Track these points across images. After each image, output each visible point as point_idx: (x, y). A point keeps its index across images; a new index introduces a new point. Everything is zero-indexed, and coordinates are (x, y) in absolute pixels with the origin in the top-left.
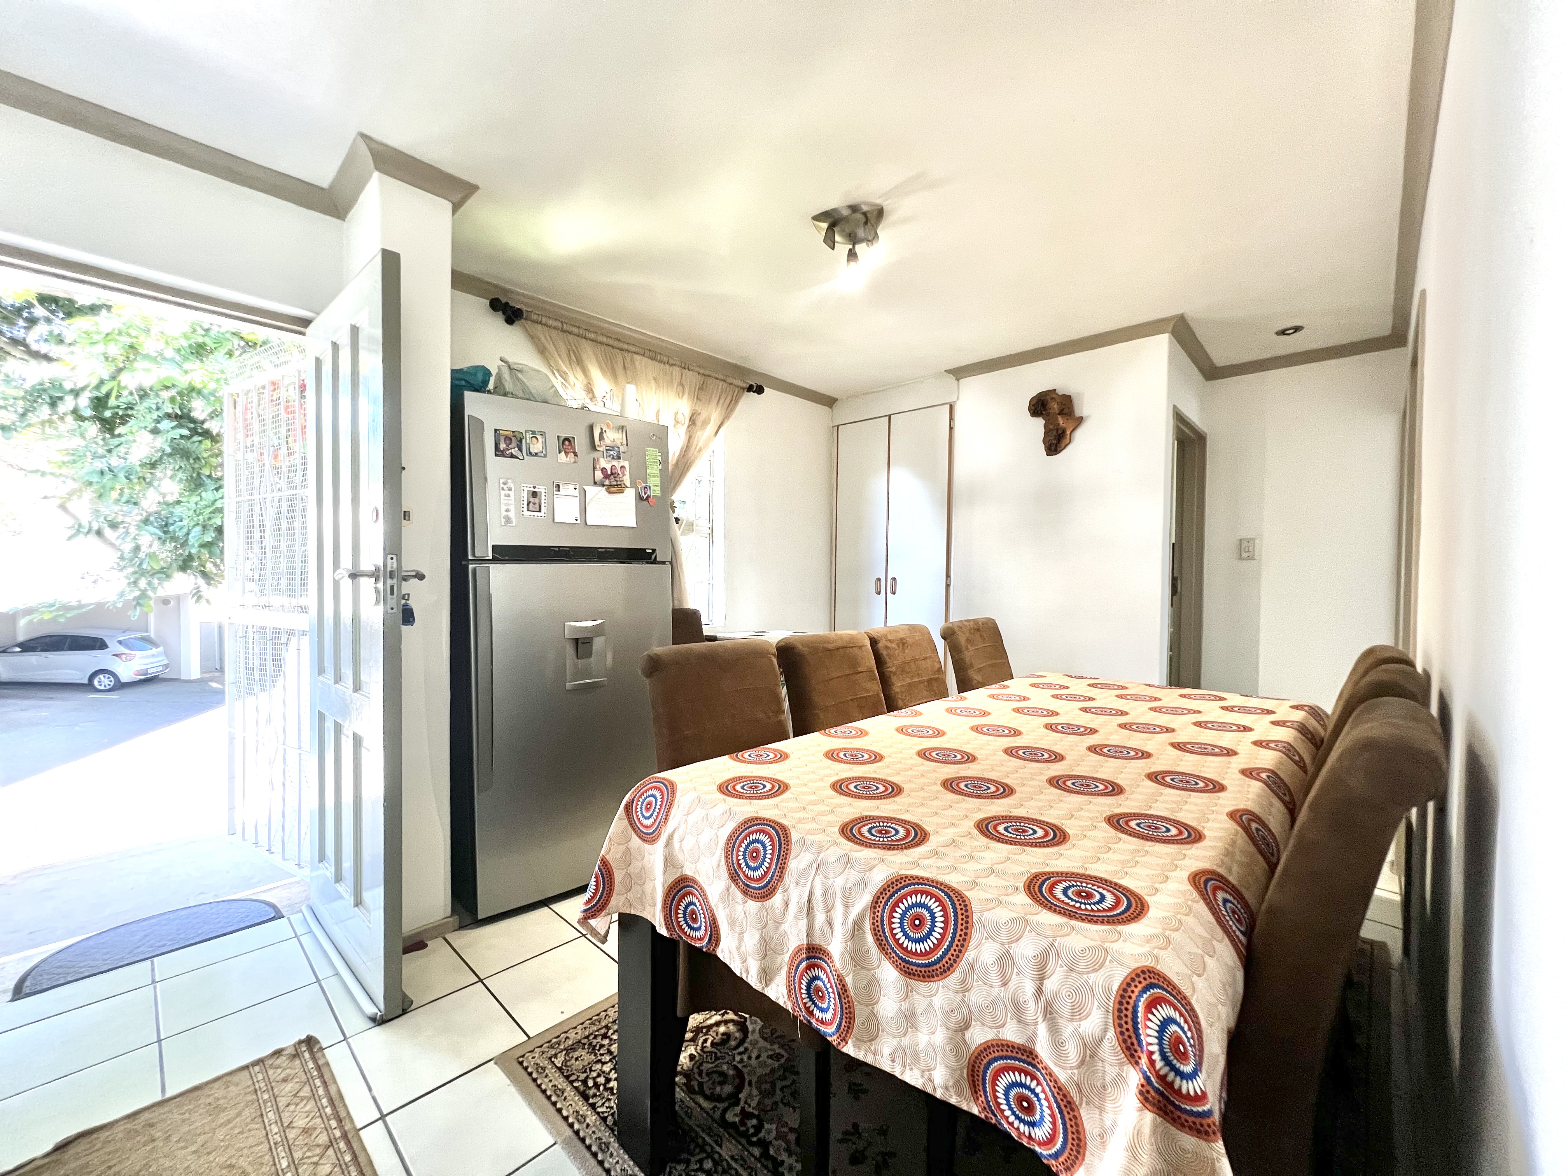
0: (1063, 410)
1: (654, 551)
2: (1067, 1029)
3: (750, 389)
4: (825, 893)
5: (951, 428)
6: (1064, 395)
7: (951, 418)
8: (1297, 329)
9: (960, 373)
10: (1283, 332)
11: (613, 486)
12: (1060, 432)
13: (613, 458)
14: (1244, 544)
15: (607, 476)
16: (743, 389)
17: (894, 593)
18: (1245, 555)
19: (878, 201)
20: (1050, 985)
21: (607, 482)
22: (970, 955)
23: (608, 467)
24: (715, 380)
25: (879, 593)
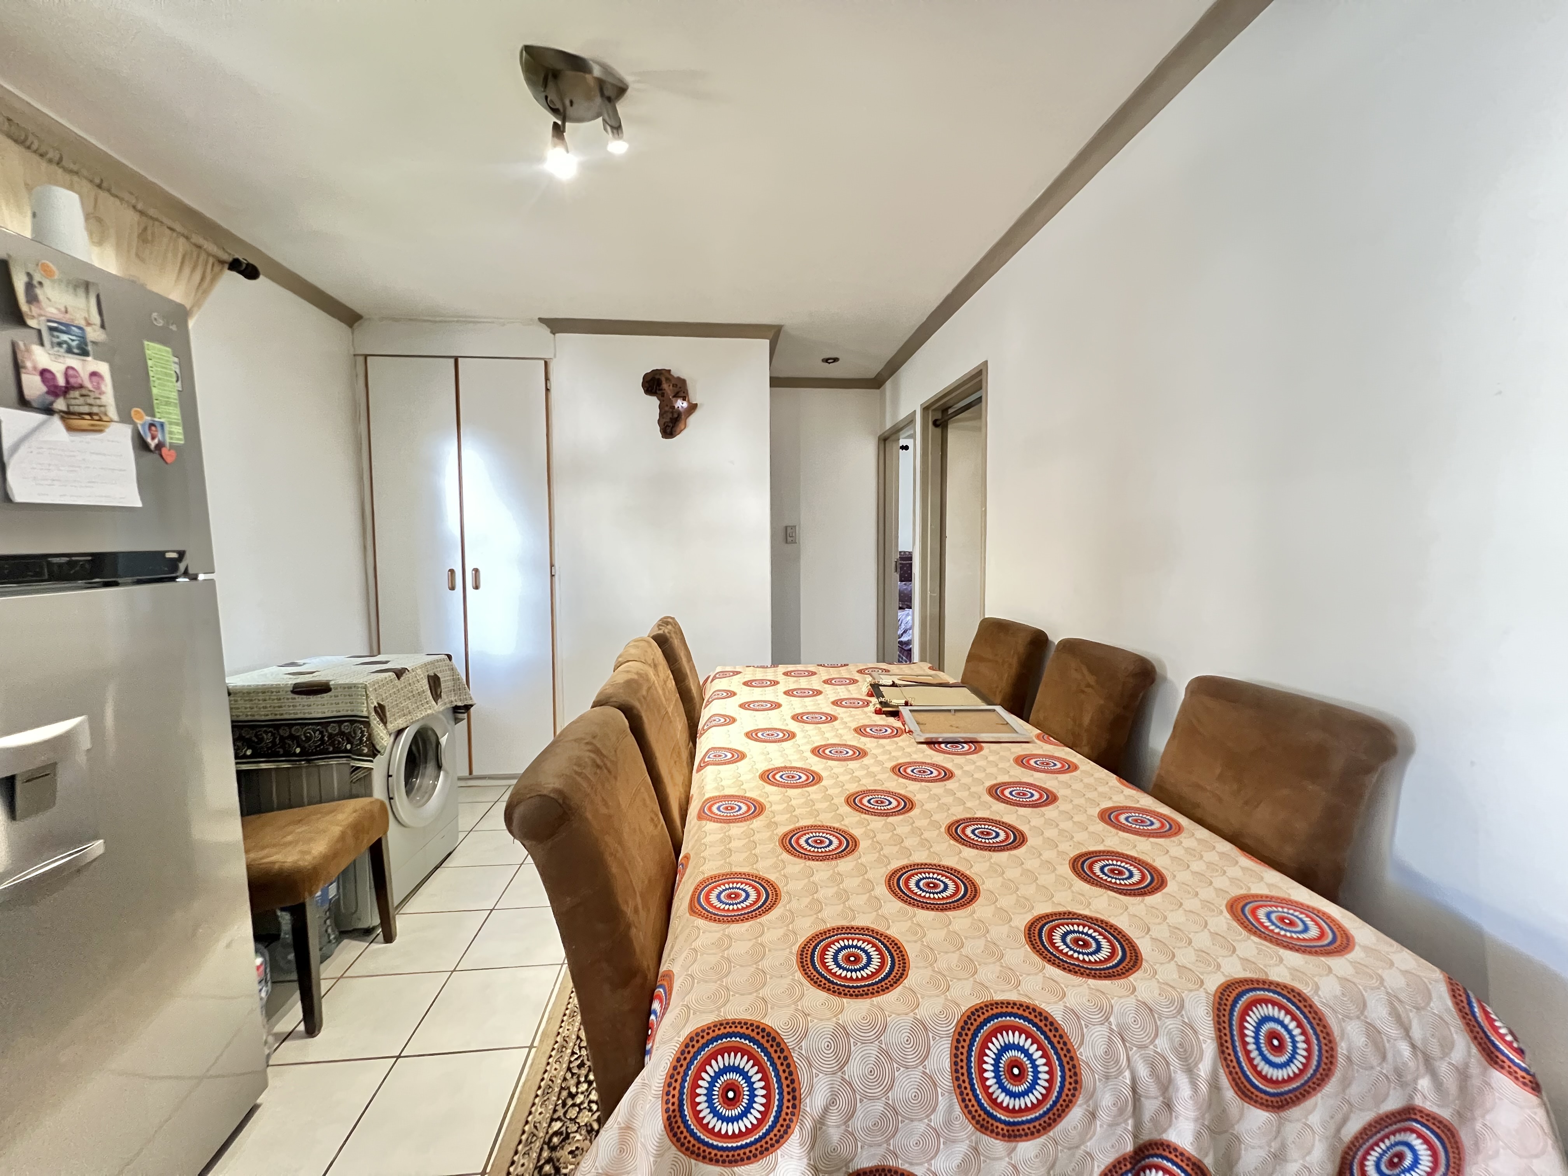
1: (182, 554)
3: (235, 265)
5: (547, 390)
6: (679, 378)
7: (547, 379)
8: (835, 360)
9: (557, 326)
10: (826, 360)
11: (80, 415)
12: (676, 415)
13: (69, 351)
14: (789, 529)
16: (222, 262)
17: (477, 587)
18: (789, 539)
21: (60, 404)
24: (168, 232)
25: (452, 588)
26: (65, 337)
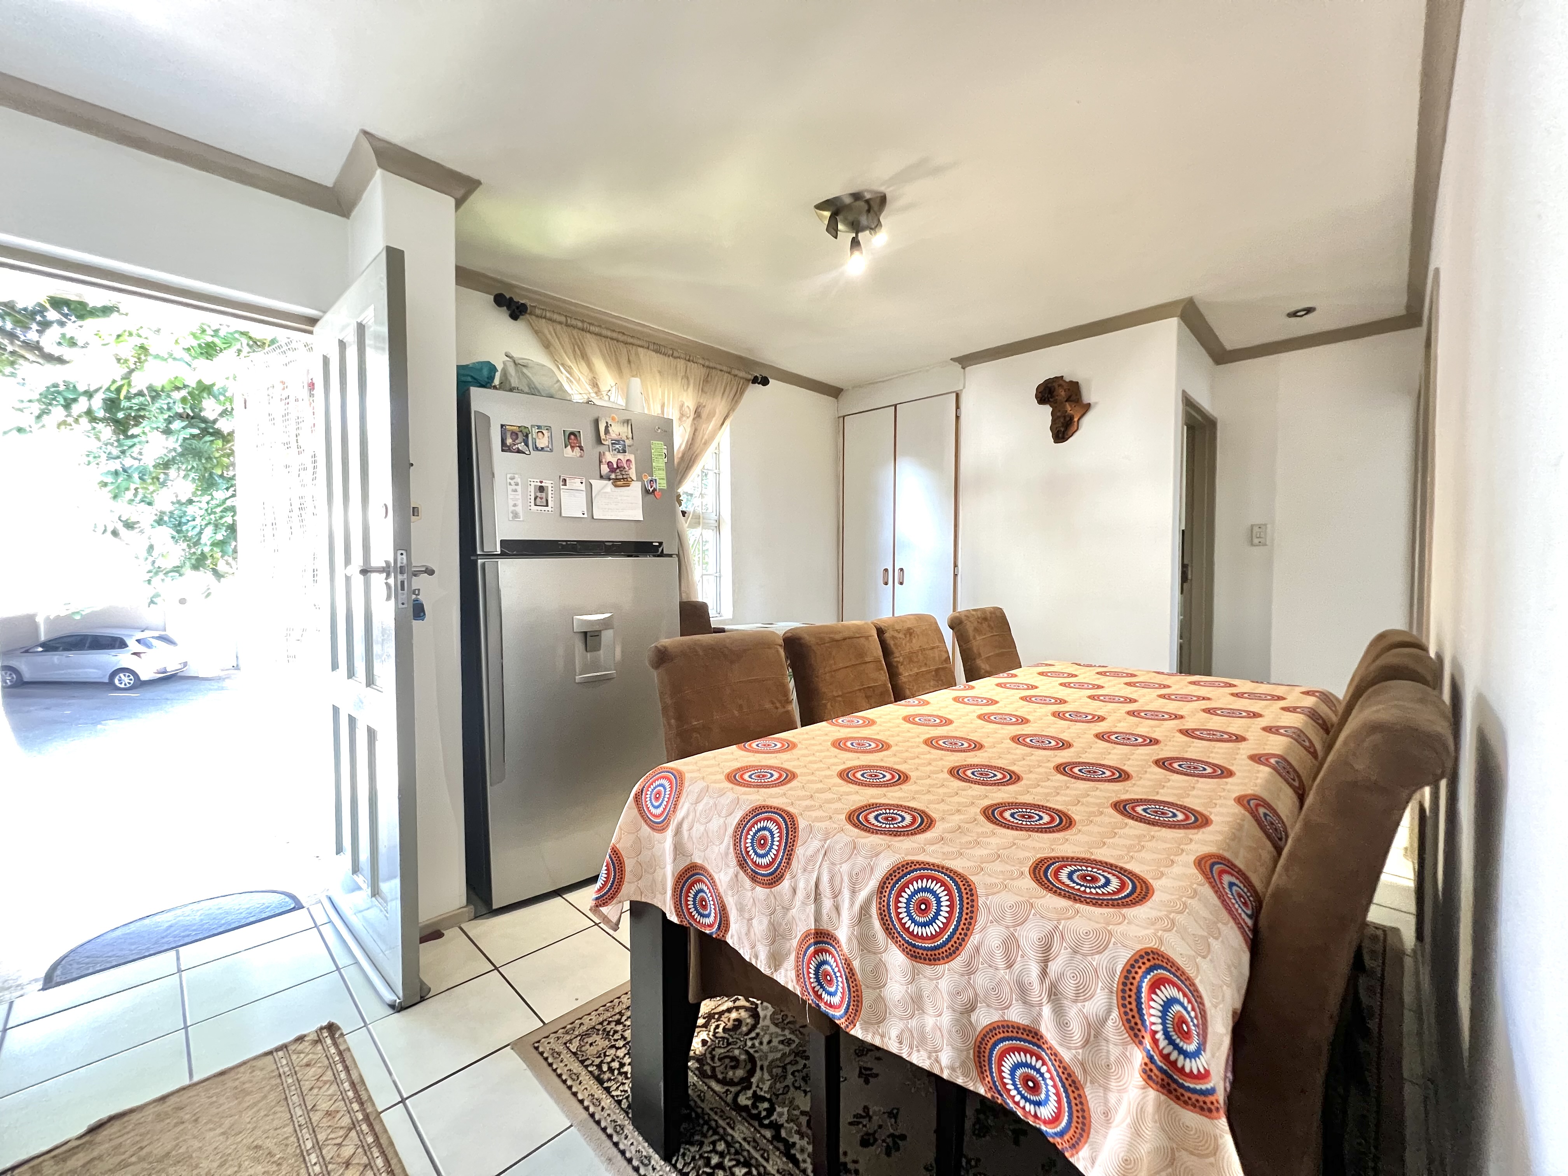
0: (1070, 397)
1: (661, 544)
2: (1073, 1012)
3: (755, 380)
4: (832, 880)
5: (957, 417)
6: (1071, 382)
7: (958, 407)
8: (1309, 311)
9: (966, 361)
10: (1294, 314)
11: (619, 480)
12: (1068, 419)
13: (619, 452)
14: (1256, 529)
15: (612, 470)
16: (749, 380)
17: (901, 583)
18: (1256, 541)
19: (882, 189)
20: (1054, 967)
21: (613, 476)
22: (974, 939)
23: (614, 461)
24: (719, 372)
25: (886, 584)
26: (617, 446)
